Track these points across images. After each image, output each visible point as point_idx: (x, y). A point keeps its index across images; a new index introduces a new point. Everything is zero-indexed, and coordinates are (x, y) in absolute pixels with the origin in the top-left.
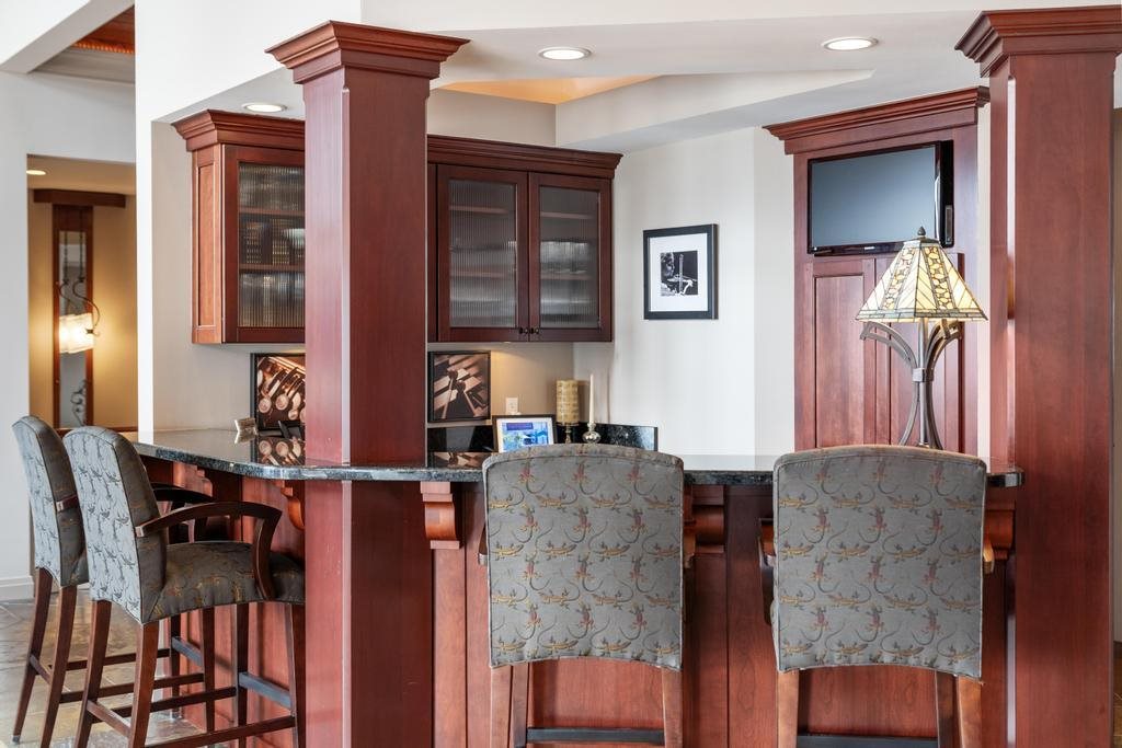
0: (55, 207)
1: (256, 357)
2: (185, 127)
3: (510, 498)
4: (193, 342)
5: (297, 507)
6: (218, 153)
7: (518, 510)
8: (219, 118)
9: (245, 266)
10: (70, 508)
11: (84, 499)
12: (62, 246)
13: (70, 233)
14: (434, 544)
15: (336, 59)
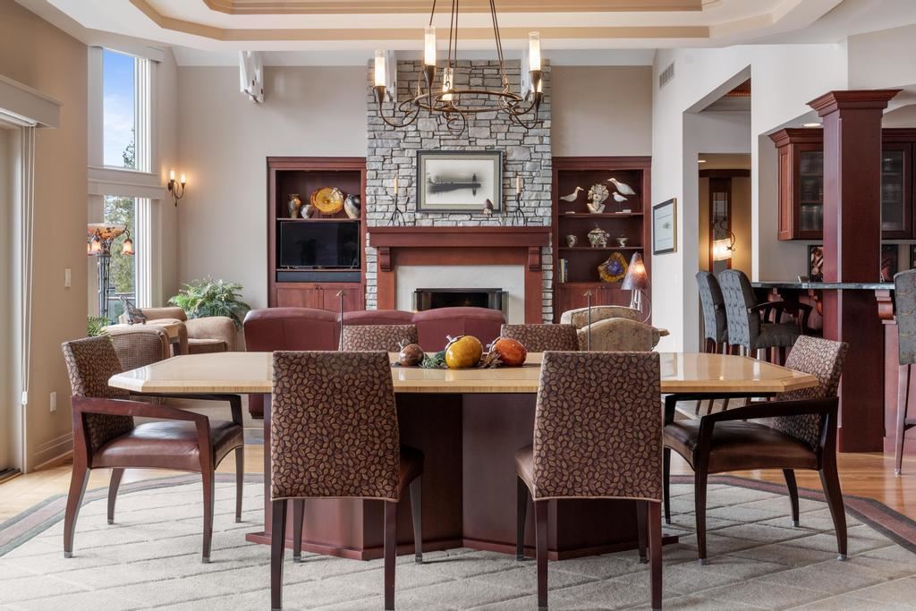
0: (710, 180)
1: (811, 247)
2: (774, 136)
3: (906, 291)
4: (778, 239)
5: (820, 305)
6: (790, 148)
7: (910, 296)
8: (790, 131)
9: (804, 202)
10: (721, 308)
11: (727, 301)
12: (714, 202)
13: (718, 194)
14: (884, 322)
15: (835, 106)
